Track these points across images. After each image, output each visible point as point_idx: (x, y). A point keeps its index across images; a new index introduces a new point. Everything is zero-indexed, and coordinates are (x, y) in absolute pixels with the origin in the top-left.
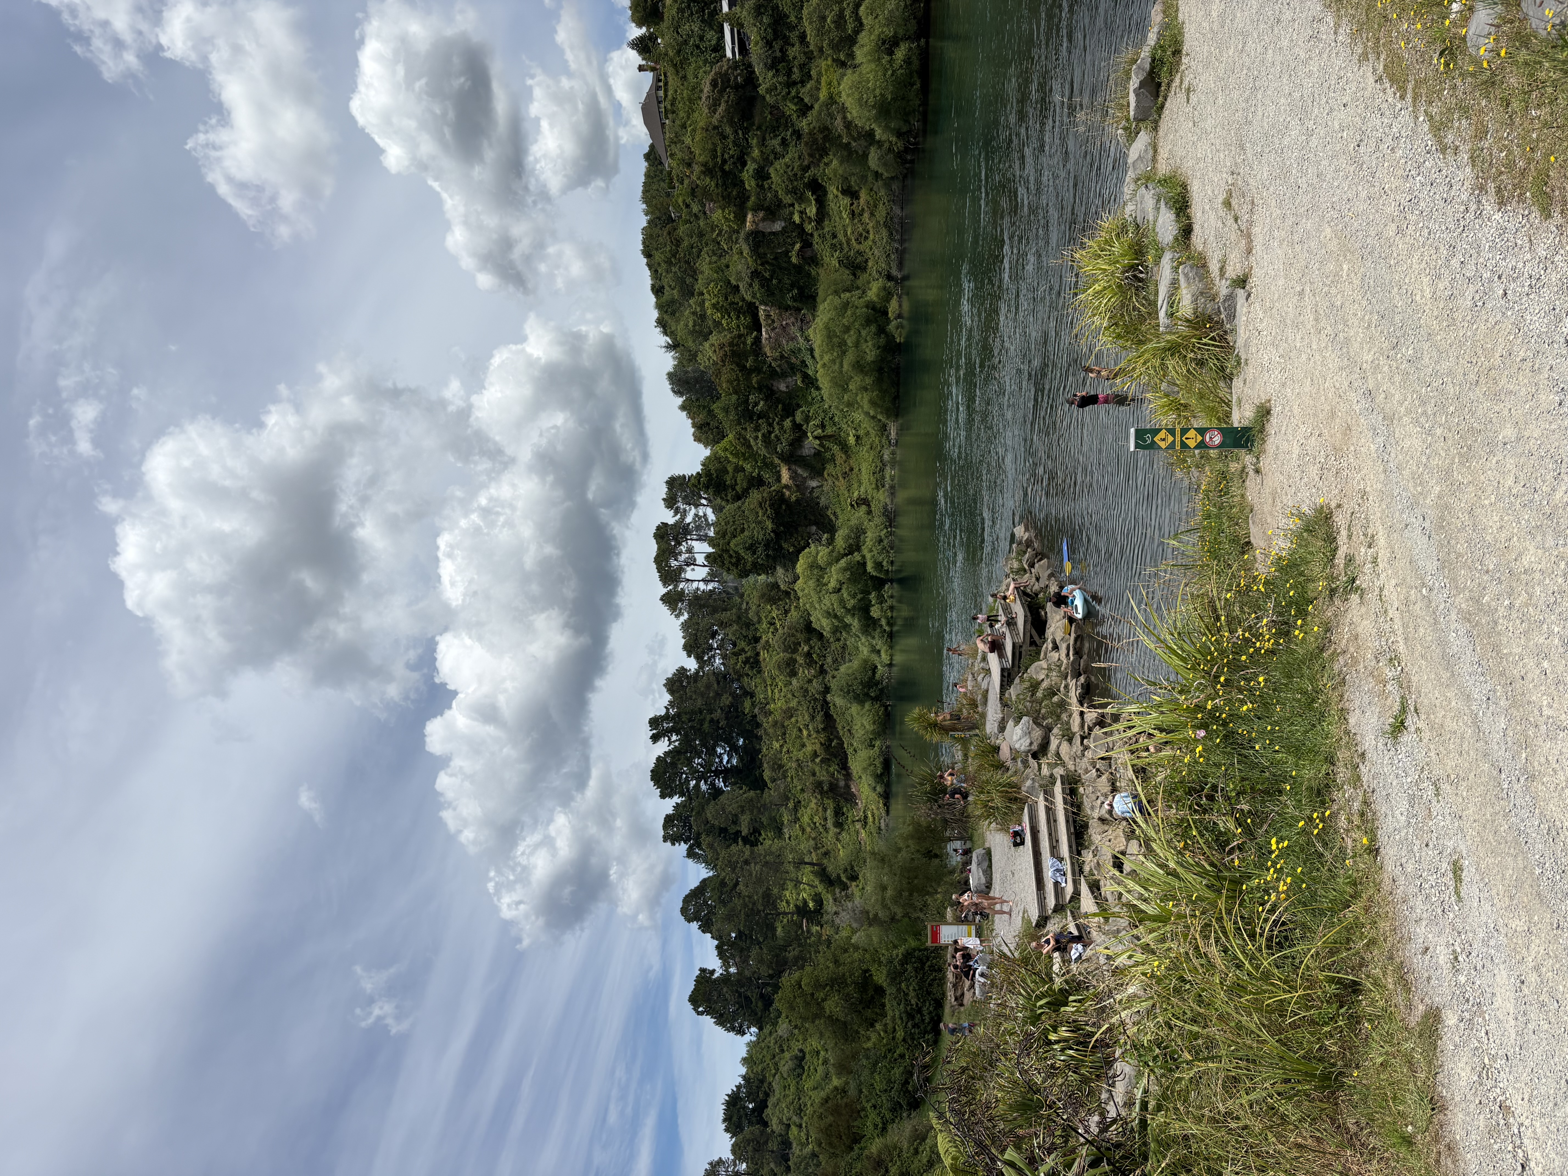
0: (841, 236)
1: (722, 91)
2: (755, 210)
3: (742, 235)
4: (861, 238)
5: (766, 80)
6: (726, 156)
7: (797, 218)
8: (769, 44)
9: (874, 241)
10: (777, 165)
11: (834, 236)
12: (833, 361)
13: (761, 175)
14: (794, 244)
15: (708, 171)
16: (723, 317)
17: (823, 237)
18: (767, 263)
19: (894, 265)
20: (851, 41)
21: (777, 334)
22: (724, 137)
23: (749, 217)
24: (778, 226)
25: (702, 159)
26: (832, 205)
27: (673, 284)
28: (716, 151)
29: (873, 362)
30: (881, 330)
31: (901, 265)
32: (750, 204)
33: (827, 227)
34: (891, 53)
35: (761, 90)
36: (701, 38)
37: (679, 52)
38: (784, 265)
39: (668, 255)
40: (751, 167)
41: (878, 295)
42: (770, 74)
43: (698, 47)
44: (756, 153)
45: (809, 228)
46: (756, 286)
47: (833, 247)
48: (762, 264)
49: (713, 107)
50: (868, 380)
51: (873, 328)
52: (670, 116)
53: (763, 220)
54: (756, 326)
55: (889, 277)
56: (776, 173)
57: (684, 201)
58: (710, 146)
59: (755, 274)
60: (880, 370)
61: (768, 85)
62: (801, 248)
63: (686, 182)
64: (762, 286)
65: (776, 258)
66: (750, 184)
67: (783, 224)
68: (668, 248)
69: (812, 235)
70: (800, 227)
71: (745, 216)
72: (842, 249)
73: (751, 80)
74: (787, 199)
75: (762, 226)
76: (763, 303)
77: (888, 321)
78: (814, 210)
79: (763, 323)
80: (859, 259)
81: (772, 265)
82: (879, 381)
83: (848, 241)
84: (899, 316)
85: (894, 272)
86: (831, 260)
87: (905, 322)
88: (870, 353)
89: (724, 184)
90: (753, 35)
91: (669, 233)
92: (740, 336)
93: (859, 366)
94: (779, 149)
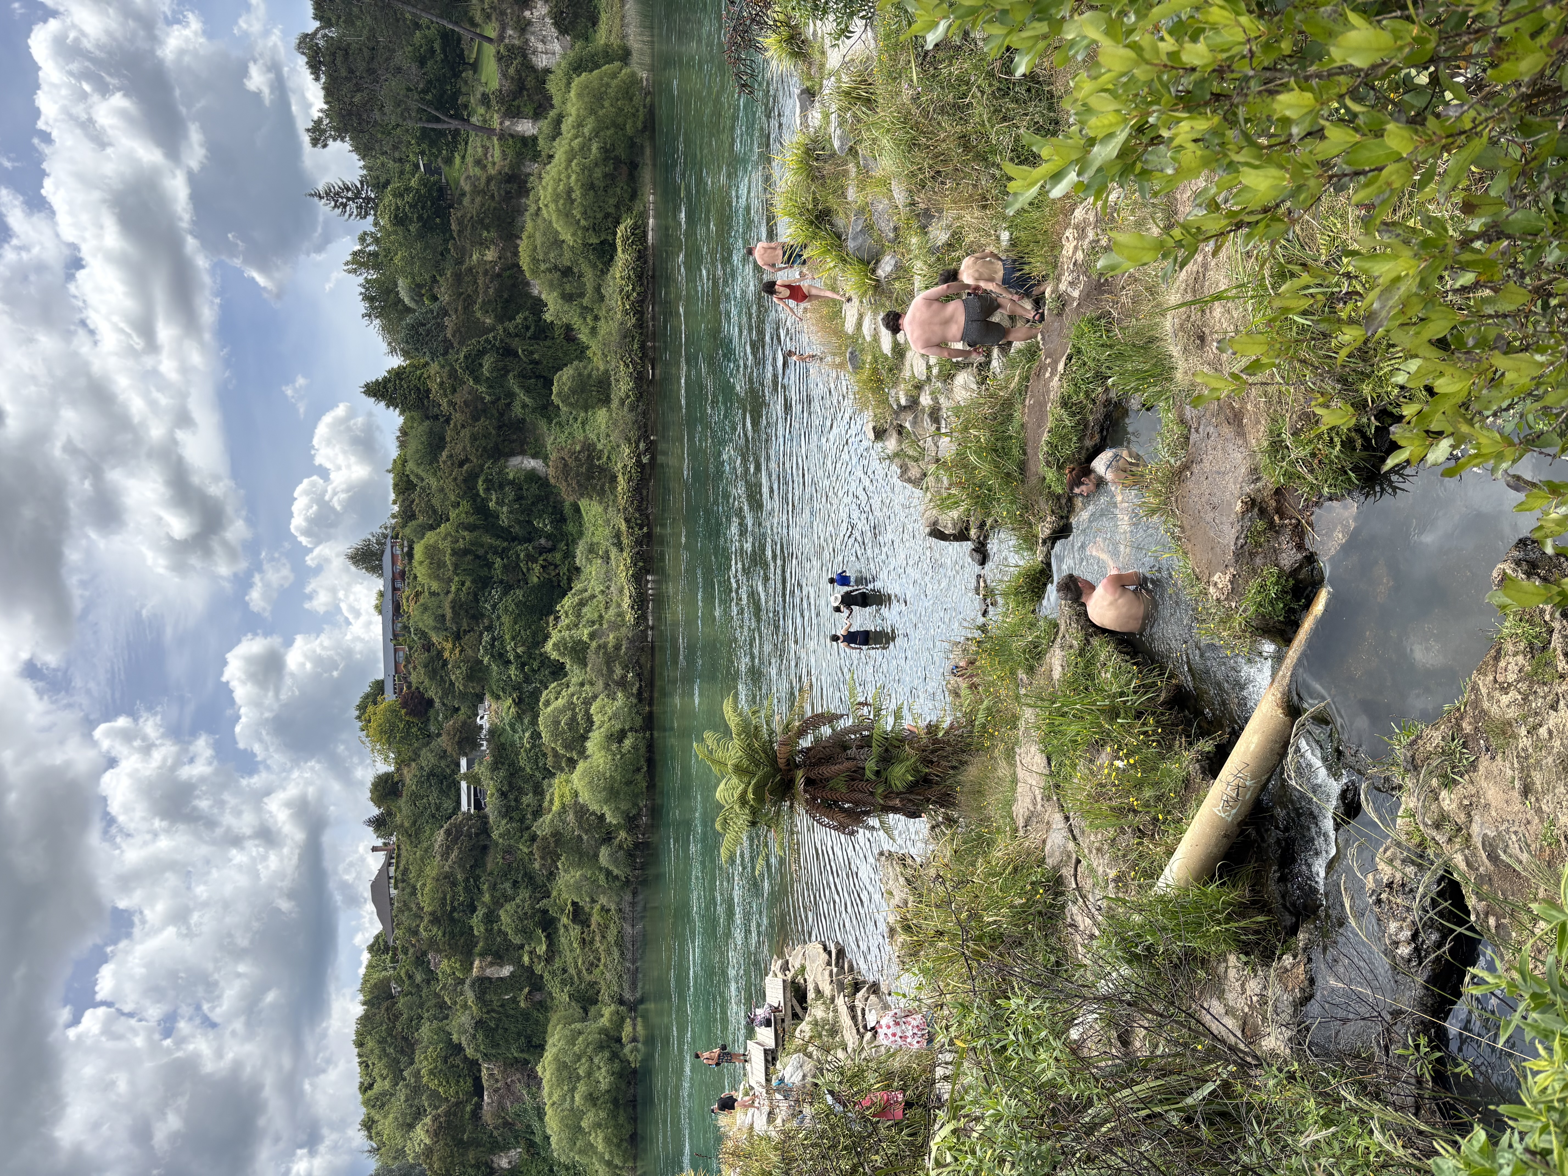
0: (572, 971)
1: (455, 841)
2: (482, 955)
3: (468, 982)
4: (592, 966)
5: (499, 827)
6: (456, 904)
7: (526, 959)
8: (503, 795)
9: (605, 965)
10: (508, 907)
11: (565, 971)
12: (563, 1098)
13: (491, 918)
14: (521, 990)
15: (435, 920)
16: (440, 1084)
17: (553, 974)
18: (493, 1011)
19: (626, 986)
20: (584, 738)
21: (502, 1097)
22: (454, 884)
23: (477, 963)
24: (506, 971)
25: (430, 909)
26: (563, 940)
27: (385, 1072)
28: (445, 898)
29: (608, 1091)
30: (615, 1056)
31: (634, 986)
32: (477, 949)
33: (557, 964)
34: (620, 741)
35: (495, 835)
36: (438, 809)
37: (415, 823)
38: (512, 1012)
39: (384, 1034)
40: (481, 912)
41: (611, 1021)
42: (504, 822)
43: (433, 816)
44: (487, 898)
45: (538, 969)
46: (480, 1037)
47: (563, 982)
48: (488, 1012)
49: (445, 855)
50: (602, 1114)
51: (607, 1054)
52: (400, 885)
53: (491, 964)
54: (478, 1090)
55: (621, 1002)
56: (506, 917)
57: (407, 972)
58: (440, 895)
59: (479, 1024)
60: (615, 1102)
61: (501, 830)
62: (530, 992)
63: (411, 951)
64: (487, 1037)
65: (502, 1006)
66: (479, 930)
67: (511, 969)
68: (385, 1027)
69: (541, 977)
70: (530, 970)
71: (472, 964)
72: (572, 984)
73: (484, 829)
74: (517, 940)
75: (488, 972)
76: (487, 1057)
77: (622, 1046)
78: (544, 947)
79: (485, 1084)
80: (590, 992)
81: (498, 1013)
82: (613, 1115)
83: (579, 972)
84: (634, 1040)
85: (627, 995)
86: (561, 996)
87: (640, 1045)
88: (604, 1079)
89: (452, 933)
90: (490, 788)
91: (387, 1009)
92: (457, 1104)
93: (592, 1099)
94: (510, 892)
